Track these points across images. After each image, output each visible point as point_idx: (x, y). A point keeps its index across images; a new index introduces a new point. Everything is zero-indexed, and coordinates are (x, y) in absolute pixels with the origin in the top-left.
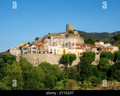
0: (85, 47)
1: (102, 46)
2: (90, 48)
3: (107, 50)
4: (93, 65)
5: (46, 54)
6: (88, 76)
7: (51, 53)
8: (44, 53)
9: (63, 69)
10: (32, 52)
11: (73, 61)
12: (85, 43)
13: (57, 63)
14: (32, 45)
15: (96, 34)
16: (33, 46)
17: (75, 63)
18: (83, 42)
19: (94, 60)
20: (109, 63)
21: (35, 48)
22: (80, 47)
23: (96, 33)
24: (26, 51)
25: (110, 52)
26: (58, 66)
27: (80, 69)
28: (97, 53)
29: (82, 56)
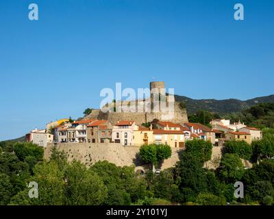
0: (190, 130)
1: (225, 127)
2: (200, 131)
3: (236, 136)
4: (206, 170)
5: (107, 144)
6: (197, 192)
7: (118, 141)
8: (102, 141)
9: (144, 176)
10: (77, 140)
11: (165, 161)
12: (189, 121)
13: (130, 164)
14: (78, 124)
15: (214, 103)
16: (79, 127)
17: (169, 163)
18: (185, 119)
19: (208, 158)
20: (241, 165)
21: (84, 132)
22: (178, 129)
24: (64, 137)
25: (243, 141)
26: (132, 169)
27: (179, 177)
28: (217, 144)
29: (184, 148)
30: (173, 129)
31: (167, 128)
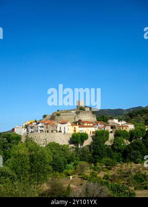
0: (98, 125)
1: (116, 123)
2: (103, 126)
3: (121, 128)
4: (106, 145)
5: (55, 133)
6: (102, 158)
7: (60, 132)
8: (52, 132)
9: (74, 149)
10: (39, 131)
11: (85, 141)
12: (98, 120)
13: (67, 143)
14: (39, 123)
15: (110, 111)
16: (40, 125)
17: (87, 142)
18: (95, 119)
19: (107, 139)
20: (124, 143)
21: (42, 127)
22: (92, 125)
23: (109, 109)
24: (32, 130)
25: (125, 130)
26: (68, 146)
27: (93, 150)
28: (111, 132)
29: (94, 135)
30: (89, 125)
31: (86, 124)
